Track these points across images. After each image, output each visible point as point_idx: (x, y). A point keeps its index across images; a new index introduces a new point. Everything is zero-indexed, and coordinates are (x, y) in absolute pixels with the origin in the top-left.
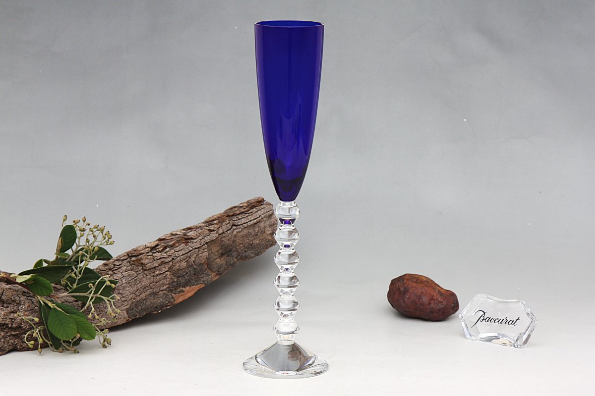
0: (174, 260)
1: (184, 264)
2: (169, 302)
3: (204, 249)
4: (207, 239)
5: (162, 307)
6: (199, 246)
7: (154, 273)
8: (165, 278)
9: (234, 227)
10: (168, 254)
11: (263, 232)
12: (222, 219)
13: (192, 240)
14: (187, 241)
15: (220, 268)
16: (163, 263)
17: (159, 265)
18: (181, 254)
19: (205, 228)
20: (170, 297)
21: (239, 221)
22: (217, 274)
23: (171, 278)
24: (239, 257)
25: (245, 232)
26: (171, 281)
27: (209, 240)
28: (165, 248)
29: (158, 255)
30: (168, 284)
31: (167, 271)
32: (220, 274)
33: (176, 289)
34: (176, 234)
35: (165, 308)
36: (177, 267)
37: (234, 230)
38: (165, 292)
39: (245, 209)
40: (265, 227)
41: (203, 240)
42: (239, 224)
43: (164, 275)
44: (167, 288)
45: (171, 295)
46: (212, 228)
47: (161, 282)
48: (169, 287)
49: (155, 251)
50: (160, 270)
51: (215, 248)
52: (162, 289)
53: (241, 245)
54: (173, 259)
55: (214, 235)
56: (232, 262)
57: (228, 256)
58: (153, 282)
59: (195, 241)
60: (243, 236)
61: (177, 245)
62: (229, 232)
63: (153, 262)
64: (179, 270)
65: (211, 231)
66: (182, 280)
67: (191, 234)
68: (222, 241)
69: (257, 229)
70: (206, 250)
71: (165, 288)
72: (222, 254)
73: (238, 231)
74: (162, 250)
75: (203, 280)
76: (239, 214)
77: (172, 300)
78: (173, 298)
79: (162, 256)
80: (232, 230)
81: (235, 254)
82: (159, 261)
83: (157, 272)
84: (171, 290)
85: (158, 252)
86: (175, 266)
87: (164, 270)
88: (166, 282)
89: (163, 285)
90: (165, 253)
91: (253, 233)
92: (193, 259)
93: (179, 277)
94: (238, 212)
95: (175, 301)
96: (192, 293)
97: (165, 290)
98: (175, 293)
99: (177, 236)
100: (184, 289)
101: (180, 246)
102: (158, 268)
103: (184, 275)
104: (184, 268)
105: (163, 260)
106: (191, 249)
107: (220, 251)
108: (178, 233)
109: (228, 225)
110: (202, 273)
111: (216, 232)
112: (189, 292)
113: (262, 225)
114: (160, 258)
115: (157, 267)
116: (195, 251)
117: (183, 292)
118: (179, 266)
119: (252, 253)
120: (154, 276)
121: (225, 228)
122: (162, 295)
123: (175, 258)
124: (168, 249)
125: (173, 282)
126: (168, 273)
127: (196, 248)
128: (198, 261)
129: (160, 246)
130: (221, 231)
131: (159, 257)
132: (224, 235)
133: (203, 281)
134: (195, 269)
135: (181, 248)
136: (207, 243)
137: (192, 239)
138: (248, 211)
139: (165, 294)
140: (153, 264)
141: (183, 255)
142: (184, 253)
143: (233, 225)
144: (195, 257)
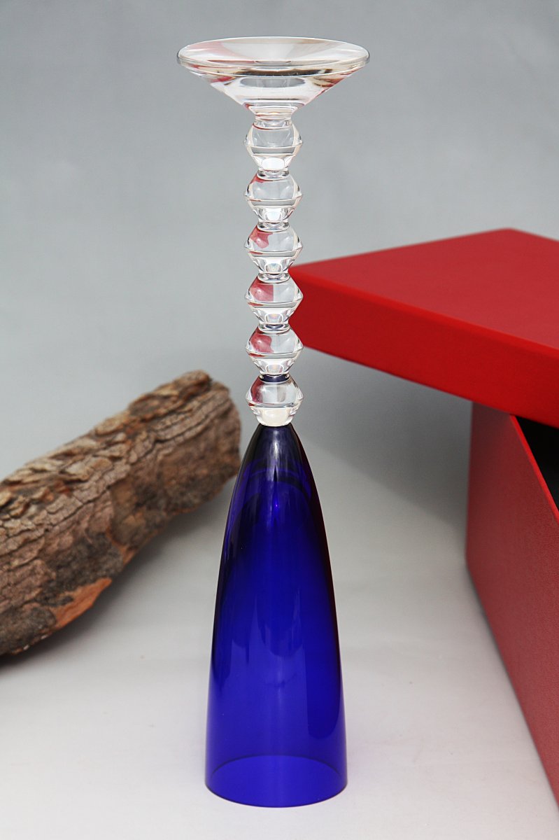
0: (47, 533)
1: (68, 539)
2: (46, 626)
3: (105, 501)
4: (110, 478)
5: (31, 637)
6: (96, 495)
7: (9, 563)
8: (33, 573)
9: (159, 446)
10: (36, 519)
11: (214, 449)
12: (132, 428)
13: (81, 485)
14: (70, 486)
15: (136, 534)
16: (27, 542)
17: (20, 547)
18: (62, 518)
19: (102, 452)
20: (47, 614)
21: (167, 431)
22: (130, 549)
23: (46, 574)
24: (171, 507)
25: (181, 453)
26: (46, 578)
27: (113, 481)
28: (27, 506)
29: (14, 524)
30: (40, 586)
31: (36, 558)
32: (136, 547)
33: (55, 596)
34: (43, 471)
35: (36, 640)
36: (55, 546)
37: (159, 450)
38: (35, 605)
39: (174, 402)
40: (217, 439)
41: (101, 483)
42: (169, 437)
43: (30, 567)
44: (37, 595)
45: (49, 611)
46: (116, 451)
47: (24, 583)
48: (41, 593)
49: (8, 516)
50: (21, 557)
51: (126, 494)
52: (27, 598)
53: (174, 482)
54: (47, 530)
55: (122, 469)
56: (158, 520)
57: (149, 508)
58: (9, 584)
59: (86, 485)
60: (176, 463)
61: (50, 497)
62: (149, 457)
63: (5, 541)
64: (58, 552)
65: (114, 459)
66: (67, 573)
67: (76, 469)
68: (138, 478)
69: (202, 445)
70: (109, 503)
71: (34, 594)
72: (138, 505)
73: (166, 452)
74: (23, 513)
75: (106, 567)
76: (166, 415)
77: (51, 622)
78: (52, 616)
79: (24, 528)
80: (154, 452)
81: (162, 503)
82: (20, 539)
83: (16, 563)
84: (46, 599)
85: (16, 517)
86: (50, 545)
87: (30, 555)
88: (36, 581)
89: (30, 588)
90: (31, 518)
91: (196, 454)
92: (84, 525)
93: (59, 567)
94: (162, 411)
95: (56, 622)
96: (88, 603)
97: (34, 600)
98: (54, 605)
99: (45, 476)
100: (71, 593)
101: (58, 501)
102: (17, 554)
103: (69, 564)
104: (69, 549)
105: (27, 535)
106: (80, 504)
107: (135, 499)
108: (47, 467)
109: (147, 443)
110: (104, 554)
111: (124, 461)
112: (82, 600)
113: (212, 434)
114: (22, 532)
115: (14, 551)
116: (87, 509)
117: (70, 599)
118: (59, 545)
119: (195, 497)
120: (9, 571)
121: (140, 449)
122: (29, 612)
123: (50, 527)
124: (33, 509)
125: (50, 581)
126: (38, 562)
127: (89, 502)
128: (95, 529)
129: (15, 505)
130: (134, 458)
131: (18, 531)
132: (140, 465)
133: (107, 570)
134: (90, 547)
135: (60, 506)
136: (109, 487)
137: (79, 481)
138: (182, 406)
139: (35, 609)
140: (6, 547)
141: (65, 519)
142: (66, 515)
143: (158, 441)
144: (89, 521)
